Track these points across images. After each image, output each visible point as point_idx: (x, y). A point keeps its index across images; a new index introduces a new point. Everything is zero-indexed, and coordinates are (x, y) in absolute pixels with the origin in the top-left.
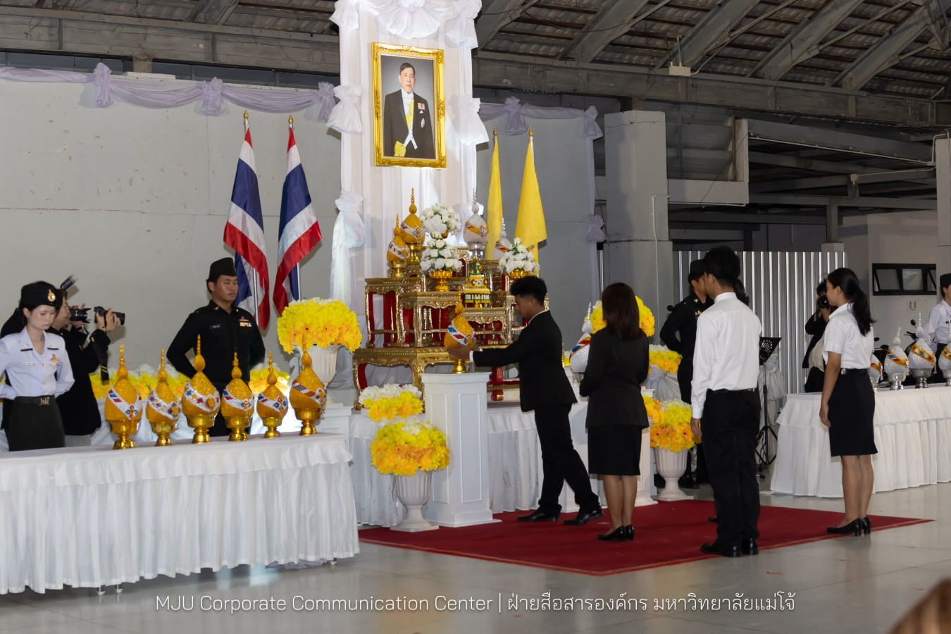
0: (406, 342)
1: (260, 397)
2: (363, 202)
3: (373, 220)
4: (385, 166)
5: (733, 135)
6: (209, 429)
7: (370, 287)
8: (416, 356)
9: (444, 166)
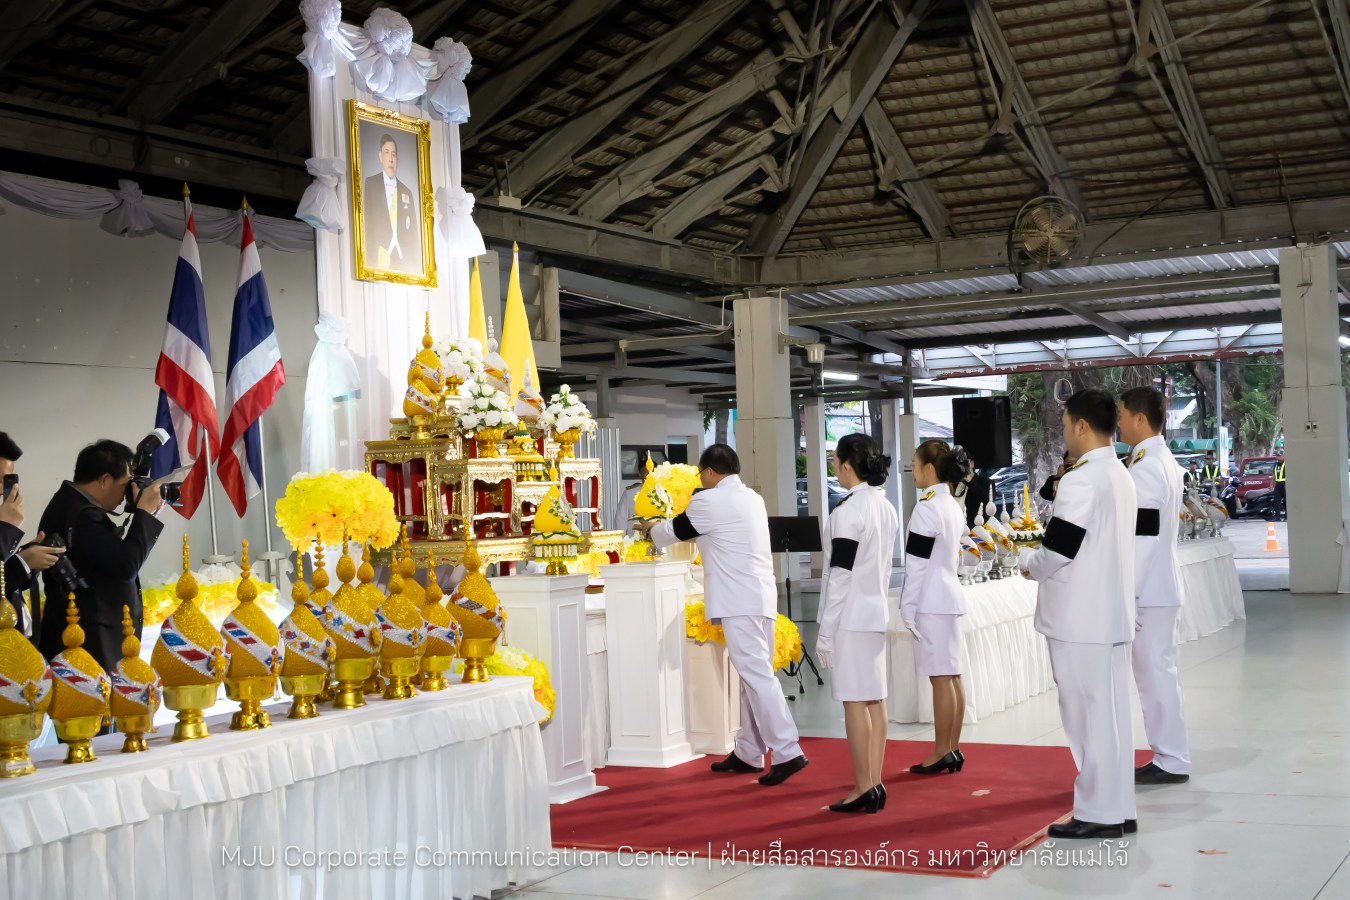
4: (368, 281)
5: (540, 287)
7: (375, 454)
9: (435, 285)
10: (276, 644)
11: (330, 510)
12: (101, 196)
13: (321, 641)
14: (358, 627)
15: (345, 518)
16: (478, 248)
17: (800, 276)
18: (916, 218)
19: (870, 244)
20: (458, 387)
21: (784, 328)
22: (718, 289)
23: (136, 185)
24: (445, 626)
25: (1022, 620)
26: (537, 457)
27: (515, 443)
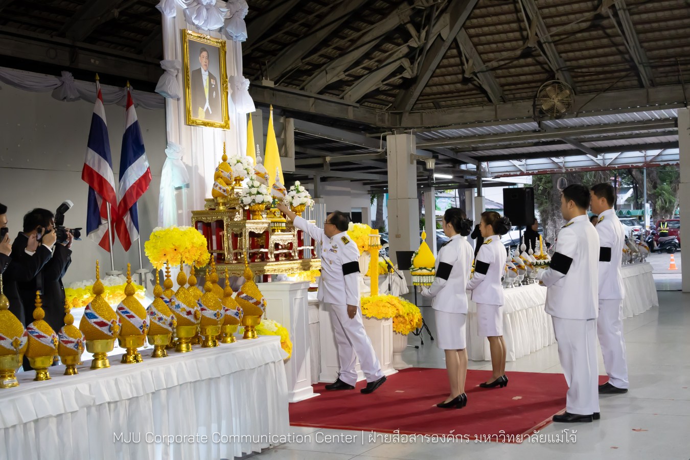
0: (233, 260)
4: (193, 126)
5: (284, 128)
9: (229, 128)
10: (146, 319)
11: (173, 247)
12: (52, 80)
13: (169, 317)
14: (188, 309)
15: (181, 251)
16: (252, 108)
17: (422, 123)
18: (484, 92)
19: (460, 106)
20: (241, 182)
21: (414, 151)
22: (378, 130)
23: (71, 74)
24: (235, 309)
25: (540, 306)
26: (283, 219)
27: (271, 212)
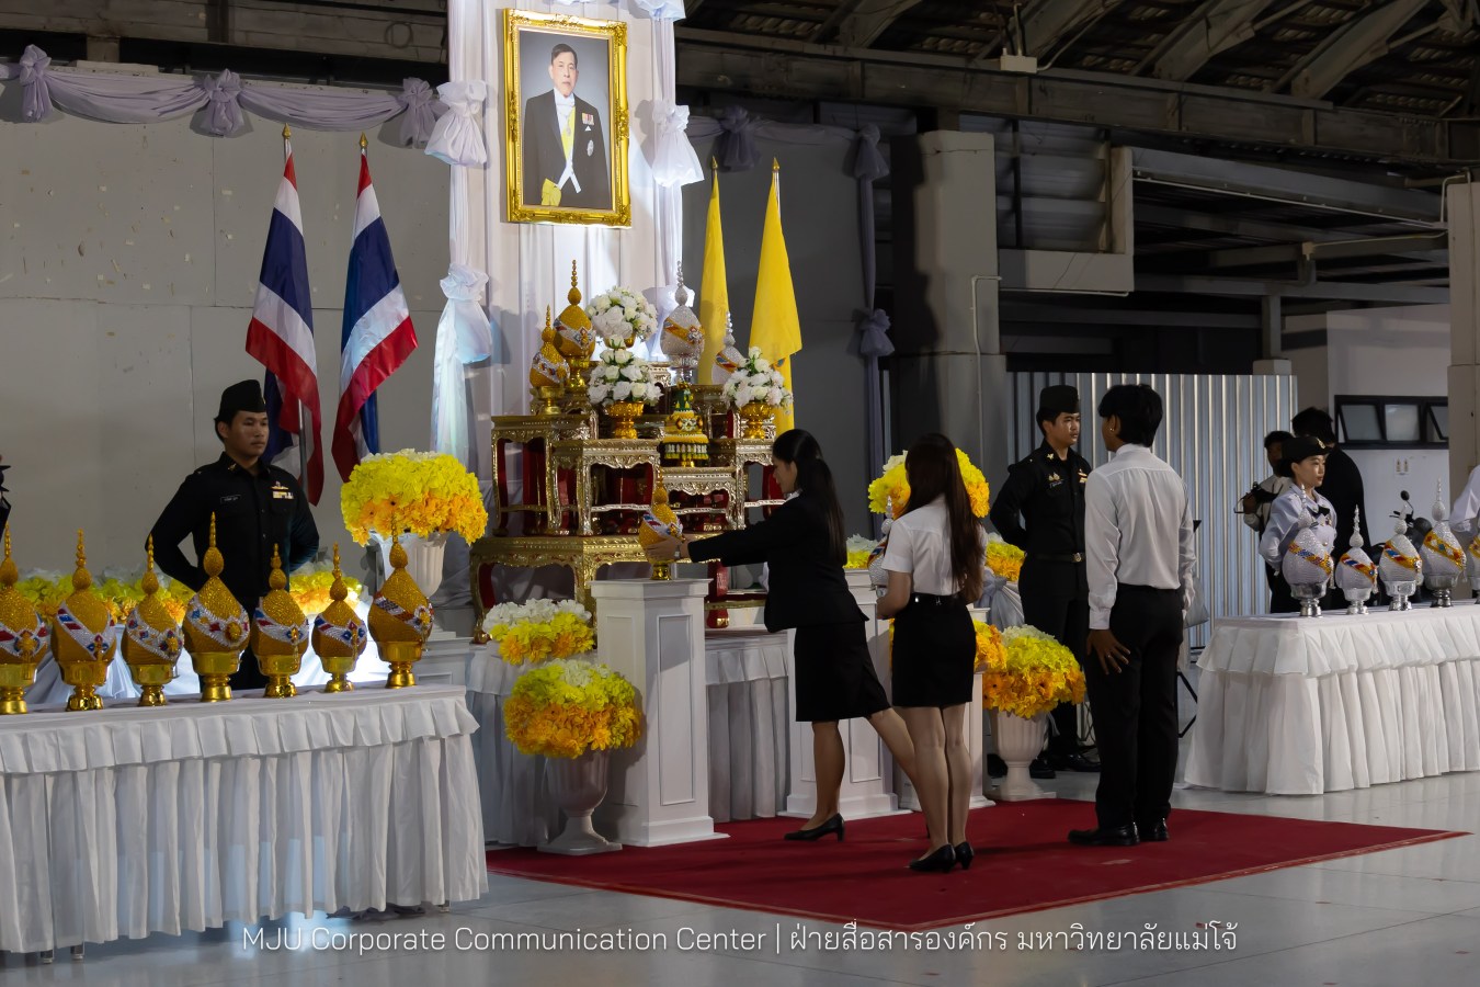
0: (563, 527)
1: (318, 622)
2: (487, 285)
3: (504, 314)
4: (526, 222)
5: (1106, 175)
6: (230, 676)
7: (501, 432)
8: (581, 552)
10: (102, 632)
11: (387, 497)
12: (379, 99)
15: (401, 507)
16: (693, 173)
26: (702, 437)
27: (671, 419)
